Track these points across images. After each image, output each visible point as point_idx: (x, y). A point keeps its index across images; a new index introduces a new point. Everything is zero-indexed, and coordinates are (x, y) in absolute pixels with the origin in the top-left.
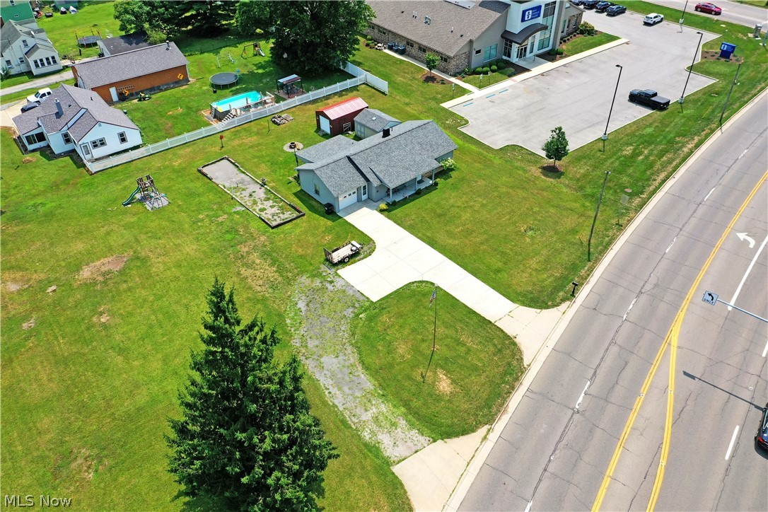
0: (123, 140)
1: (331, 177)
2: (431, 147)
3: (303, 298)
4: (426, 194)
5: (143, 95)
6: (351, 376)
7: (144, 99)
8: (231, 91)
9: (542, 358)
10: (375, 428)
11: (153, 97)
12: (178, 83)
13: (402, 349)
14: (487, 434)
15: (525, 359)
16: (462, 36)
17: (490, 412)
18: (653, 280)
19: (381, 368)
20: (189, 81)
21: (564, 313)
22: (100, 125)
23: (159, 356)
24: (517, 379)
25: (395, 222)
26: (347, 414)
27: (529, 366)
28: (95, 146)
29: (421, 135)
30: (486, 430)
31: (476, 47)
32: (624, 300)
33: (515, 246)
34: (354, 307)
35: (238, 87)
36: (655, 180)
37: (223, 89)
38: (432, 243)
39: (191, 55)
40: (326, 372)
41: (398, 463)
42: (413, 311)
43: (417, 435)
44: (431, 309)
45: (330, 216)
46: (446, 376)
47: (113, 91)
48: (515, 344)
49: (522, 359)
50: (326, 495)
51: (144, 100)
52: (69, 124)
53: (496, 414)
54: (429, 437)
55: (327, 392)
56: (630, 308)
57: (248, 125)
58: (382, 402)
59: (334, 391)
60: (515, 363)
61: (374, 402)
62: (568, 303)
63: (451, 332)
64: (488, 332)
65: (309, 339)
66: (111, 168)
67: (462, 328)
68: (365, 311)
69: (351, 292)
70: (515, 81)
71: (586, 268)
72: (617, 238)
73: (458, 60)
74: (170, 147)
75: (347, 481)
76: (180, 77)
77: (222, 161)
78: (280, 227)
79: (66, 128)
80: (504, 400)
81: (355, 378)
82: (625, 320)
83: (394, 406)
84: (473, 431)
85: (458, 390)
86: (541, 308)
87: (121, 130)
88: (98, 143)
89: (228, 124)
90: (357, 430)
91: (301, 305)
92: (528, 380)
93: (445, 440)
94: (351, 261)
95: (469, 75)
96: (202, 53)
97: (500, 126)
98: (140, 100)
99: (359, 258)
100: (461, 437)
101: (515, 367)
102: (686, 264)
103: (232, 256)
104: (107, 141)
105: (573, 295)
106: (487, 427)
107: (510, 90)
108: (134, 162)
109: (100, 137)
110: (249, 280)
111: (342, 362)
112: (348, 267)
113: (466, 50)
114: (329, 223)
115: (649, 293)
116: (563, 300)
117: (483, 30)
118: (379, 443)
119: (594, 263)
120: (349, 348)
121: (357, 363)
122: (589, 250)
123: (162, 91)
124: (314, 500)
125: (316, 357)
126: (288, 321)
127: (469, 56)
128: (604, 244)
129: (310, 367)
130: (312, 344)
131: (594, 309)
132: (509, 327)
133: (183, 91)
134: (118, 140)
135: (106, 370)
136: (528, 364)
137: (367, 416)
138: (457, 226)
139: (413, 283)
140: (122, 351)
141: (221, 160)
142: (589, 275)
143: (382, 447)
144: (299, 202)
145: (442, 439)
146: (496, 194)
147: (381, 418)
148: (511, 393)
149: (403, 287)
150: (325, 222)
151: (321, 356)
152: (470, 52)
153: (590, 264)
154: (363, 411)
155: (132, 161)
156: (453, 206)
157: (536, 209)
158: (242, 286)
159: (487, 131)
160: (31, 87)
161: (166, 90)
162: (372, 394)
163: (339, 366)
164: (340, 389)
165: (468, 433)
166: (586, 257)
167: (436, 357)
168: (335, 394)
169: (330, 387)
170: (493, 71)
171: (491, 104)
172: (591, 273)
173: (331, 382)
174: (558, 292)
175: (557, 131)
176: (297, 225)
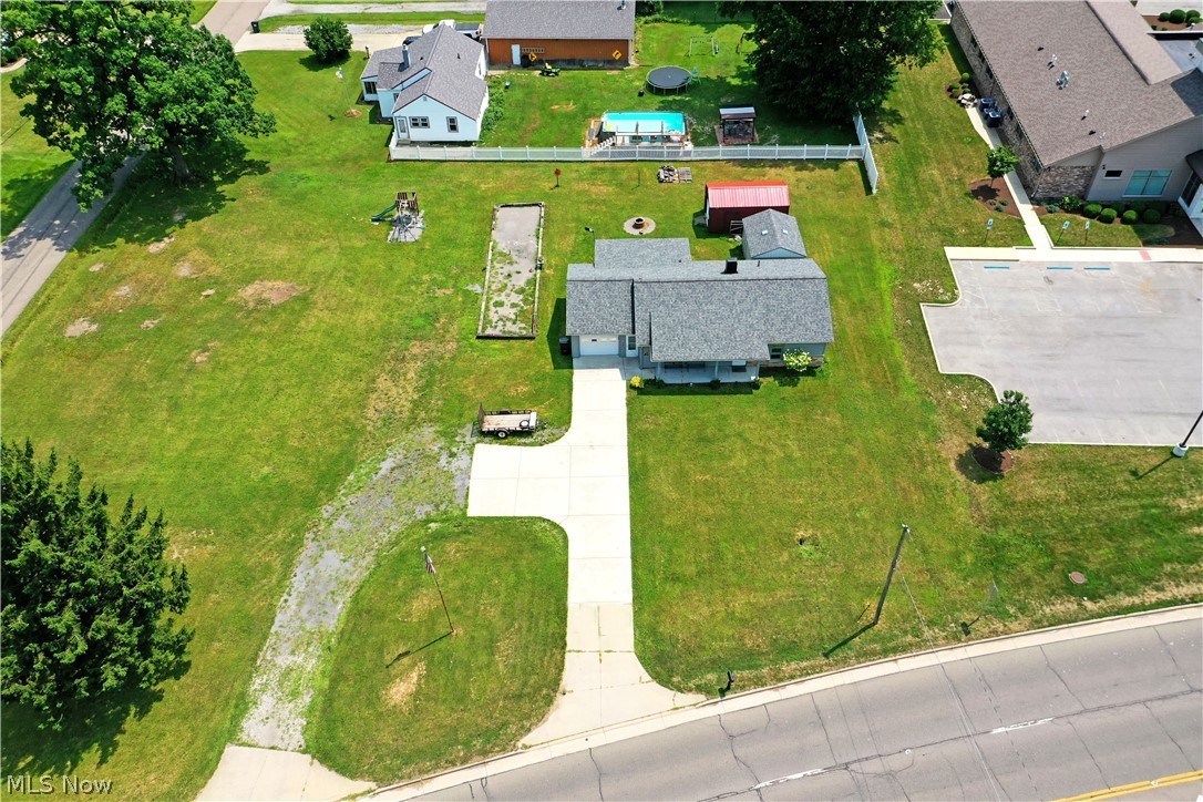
0: (453, 128)
1: (582, 302)
2: (784, 321)
3: (401, 457)
4: (724, 393)
5: (549, 67)
6: (330, 596)
7: (548, 73)
8: (662, 102)
9: (557, 750)
10: (273, 684)
11: (563, 74)
12: (611, 64)
13: (421, 605)
14: (363, 794)
15: (530, 735)
16: (1092, 133)
17: (400, 769)
18: (895, 763)
19: (368, 612)
20: (628, 65)
21: (677, 709)
22: (425, 100)
23: (193, 436)
24: (484, 753)
25: (629, 414)
26: (271, 640)
27: (525, 747)
28: (416, 125)
29: (782, 294)
30: (366, 789)
31: (1110, 163)
32: (800, 758)
33: (750, 554)
34: (437, 506)
35: (678, 98)
36: (1159, 589)
37: (656, 94)
38: (638, 476)
39: (677, 22)
40: (312, 572)
41: (240, 745)
42: (495, 560)
43: (299, 728)
44: (518, 574)
45: (560, 359)
46: (419, 679)
47: (516, 50)
48: (549, 701)
49: (529, 730)
50: (146, 719)
51: (548, 75)
52: (405, 84)
53: (402, 778)
54: (306, 741)
55: (285, 597)
56: (789, 777)
57: (624, 164)
58: (320, 656)
59: (293, 602)
60: (512, 729)
61: (310, 649)
62: (701, 697)
63: (499, 623)
64: (541, 660)
65: (343, 517)
66: (414, 161)
67: (520, 628)
68: (443, 521)
69: (457, 484)
70: (1146, 256)
71: (805, 664)
72: (930, 647)
73: (1061, 175)
74: (502, 159)
75: (174, 723)
76: (617, 55)
77: (533, 207)
78: (487, 341)
79: (400, 87)
80: (437, 767)
81: (329, 602)
82: (758, 790)
83: (323, 673)
84: (352, 777)
85: (405, 709)
86: (657, 677)
87: (453, 114)
88: (420, 122)
89: (600, 154)
90: (256, 670)
91: (386, 466)
92: (499, 767)
93: (315, 761)
94: (510, 439)
95: (1067, 211)
96: (693, 24)
97: (1003, 333)
98: (542, 74)
99: (523, 440)
100: (333, 772)
101: (505, 734)
102: (1002, 779)
103: (392, 351)
104: (431, 122)
105: (722, 692)
106: (373, 785)
107: (1113, 272)
108: (446, 164)
109: (424, 115)
110: (374, 396)
111: (342, 571)
112: (497, 445)
113: (1088, 162)
114: (549, 367)
115: (860, 777)
116: (699, 689)
117: (1136, 136)
118: (255, 703)
119: (826, 664)
120: (370, 558)
121: (353, 586)
122: (854, 636)
123: (583, 68)
124: (128, 714)
125: (324, 544)
126: (351, 477)
127: (1090, 176)
128: (891, 645)
129: (304, 554)
130: (342, 523)
131: (730, 736)
132: (576, 670)
133: (605, 79)
134: (445, 125)
135: (141, 421)
136: (528, 744)
137: (284, 661)
138: (707, 469)
139: (544, 520)
140: (175, 406)
141: (533, 205)
142: (792, 677)
143: (252, 711)
144: (550, 316)
145: (313, 757)
146: (832, 451)
147: (294, 674)
148: (454, 765)
149: (525, 518)
150: (545, 361)
151: (330, 547)
152: (1094, 169)
153: (823, 661)
154: (288, 651)
155: (445, 161)
156: (740, 435)
157: (864, 514)
158: (360, 399)
159: (970, 333)
160: (455, 10)
161: (590, 68)
162: (322, 636)
163: (333, 573)
164: (300, 605)
165: (344, 774)
166: (828, 646)
167: (442, 645)
168: (289, 607)
169: (294, 594)
170: (1125, 221)
171: (1042, 283)
172: (801, 676)
173: (302, 589)
174: (712, 670)
175: (1012, 399)
176: (510, 348)
